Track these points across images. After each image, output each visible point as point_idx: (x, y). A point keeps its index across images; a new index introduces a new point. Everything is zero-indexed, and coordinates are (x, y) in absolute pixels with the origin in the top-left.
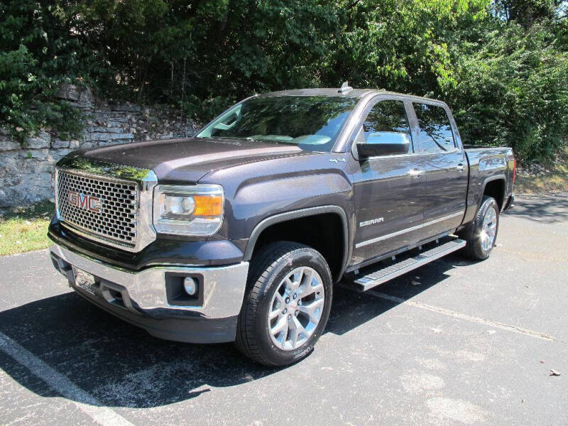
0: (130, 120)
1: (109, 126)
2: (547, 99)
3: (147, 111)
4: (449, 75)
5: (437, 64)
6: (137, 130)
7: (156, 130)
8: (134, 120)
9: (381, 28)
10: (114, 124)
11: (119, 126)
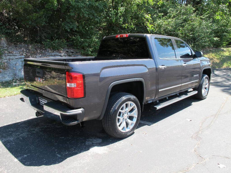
0: (23, 50)
1: (14, 53)
2: (191, 34)
3: (30, 46)
4: (152, 27)
5: (147, 22)
6: (26, 54)
7: (34, 53)
8: (25, 50)
9: (123, 9)
10: (17, 52)
11: (18, 53)
